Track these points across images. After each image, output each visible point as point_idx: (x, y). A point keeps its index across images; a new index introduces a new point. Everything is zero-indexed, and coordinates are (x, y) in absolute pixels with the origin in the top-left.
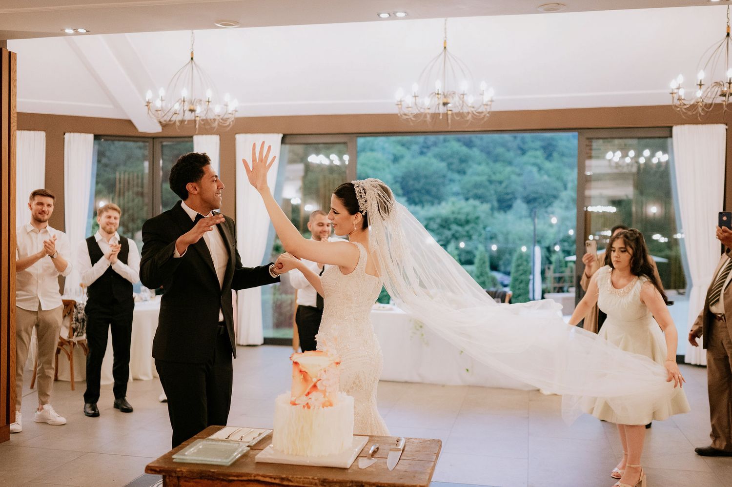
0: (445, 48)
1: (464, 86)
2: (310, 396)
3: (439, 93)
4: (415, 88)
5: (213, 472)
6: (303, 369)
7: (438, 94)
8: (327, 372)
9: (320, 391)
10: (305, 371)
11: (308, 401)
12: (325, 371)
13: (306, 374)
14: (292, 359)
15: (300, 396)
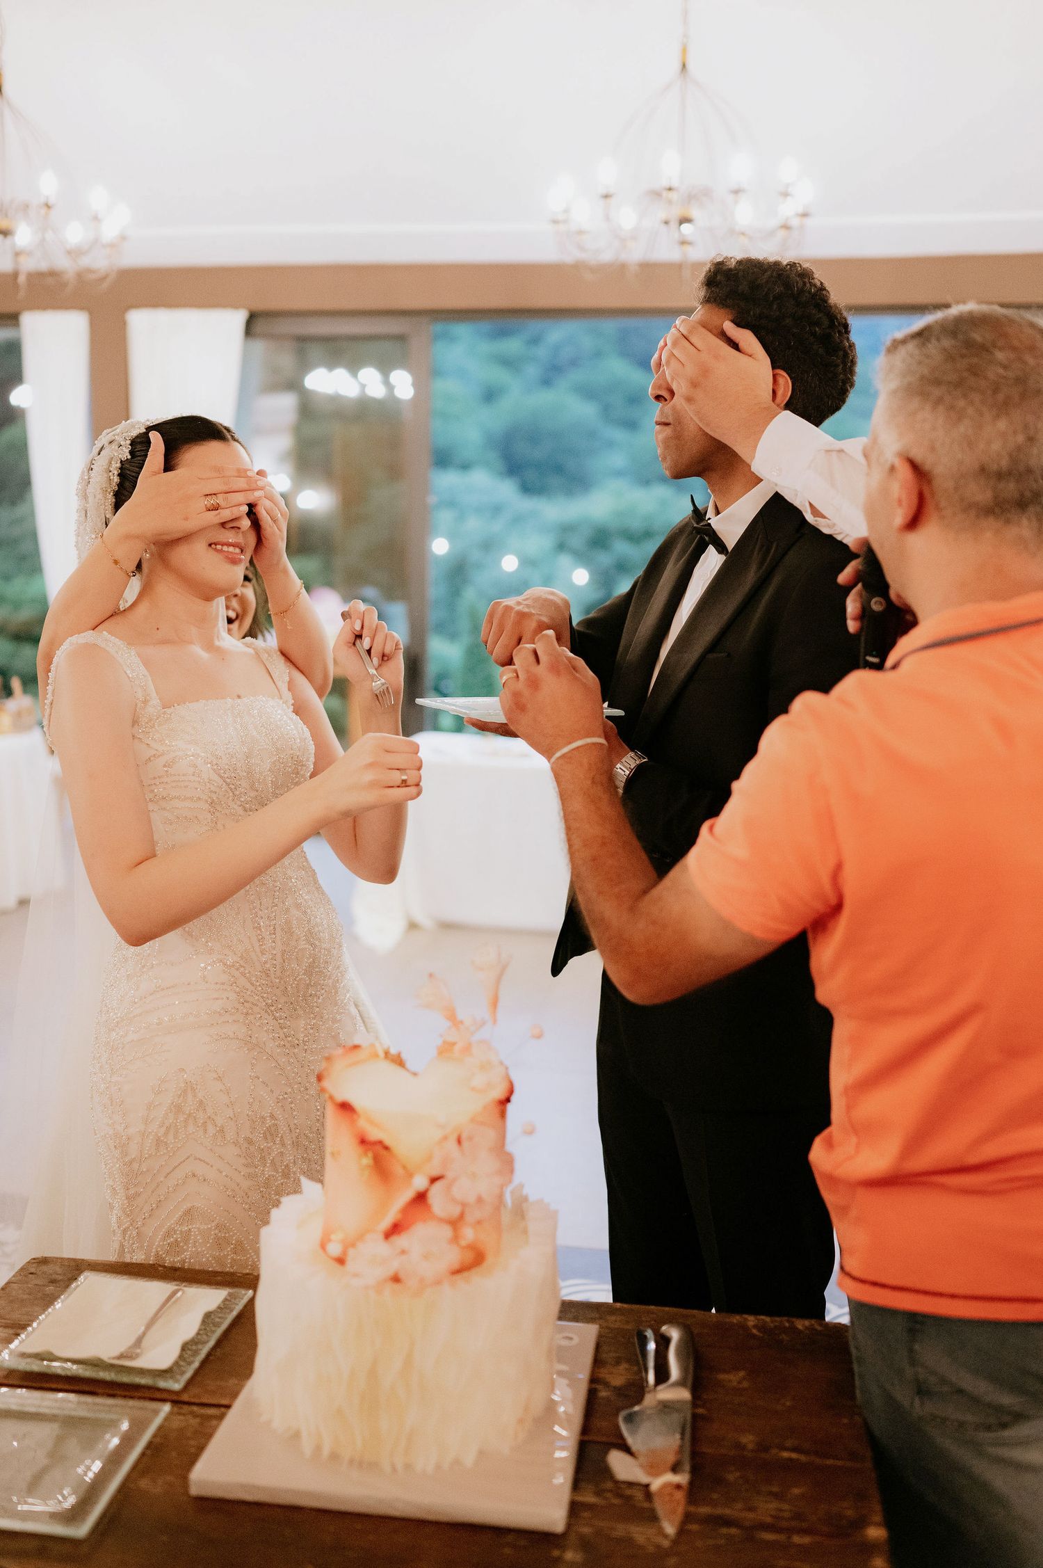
0: (684, 66)
1: (740, 168)
2: (401, 1241)
3: (675, 184)
4: (607, 173)
6: (374, 1134)
7: (670, 189)
8: (465, 1144)
9: (441, 1220)
10: (380, 1142)
11: (395, 1266)
12: (459, 1141)
13: (384, 1152)
14: (326, 1084)
15: (361, 1237)
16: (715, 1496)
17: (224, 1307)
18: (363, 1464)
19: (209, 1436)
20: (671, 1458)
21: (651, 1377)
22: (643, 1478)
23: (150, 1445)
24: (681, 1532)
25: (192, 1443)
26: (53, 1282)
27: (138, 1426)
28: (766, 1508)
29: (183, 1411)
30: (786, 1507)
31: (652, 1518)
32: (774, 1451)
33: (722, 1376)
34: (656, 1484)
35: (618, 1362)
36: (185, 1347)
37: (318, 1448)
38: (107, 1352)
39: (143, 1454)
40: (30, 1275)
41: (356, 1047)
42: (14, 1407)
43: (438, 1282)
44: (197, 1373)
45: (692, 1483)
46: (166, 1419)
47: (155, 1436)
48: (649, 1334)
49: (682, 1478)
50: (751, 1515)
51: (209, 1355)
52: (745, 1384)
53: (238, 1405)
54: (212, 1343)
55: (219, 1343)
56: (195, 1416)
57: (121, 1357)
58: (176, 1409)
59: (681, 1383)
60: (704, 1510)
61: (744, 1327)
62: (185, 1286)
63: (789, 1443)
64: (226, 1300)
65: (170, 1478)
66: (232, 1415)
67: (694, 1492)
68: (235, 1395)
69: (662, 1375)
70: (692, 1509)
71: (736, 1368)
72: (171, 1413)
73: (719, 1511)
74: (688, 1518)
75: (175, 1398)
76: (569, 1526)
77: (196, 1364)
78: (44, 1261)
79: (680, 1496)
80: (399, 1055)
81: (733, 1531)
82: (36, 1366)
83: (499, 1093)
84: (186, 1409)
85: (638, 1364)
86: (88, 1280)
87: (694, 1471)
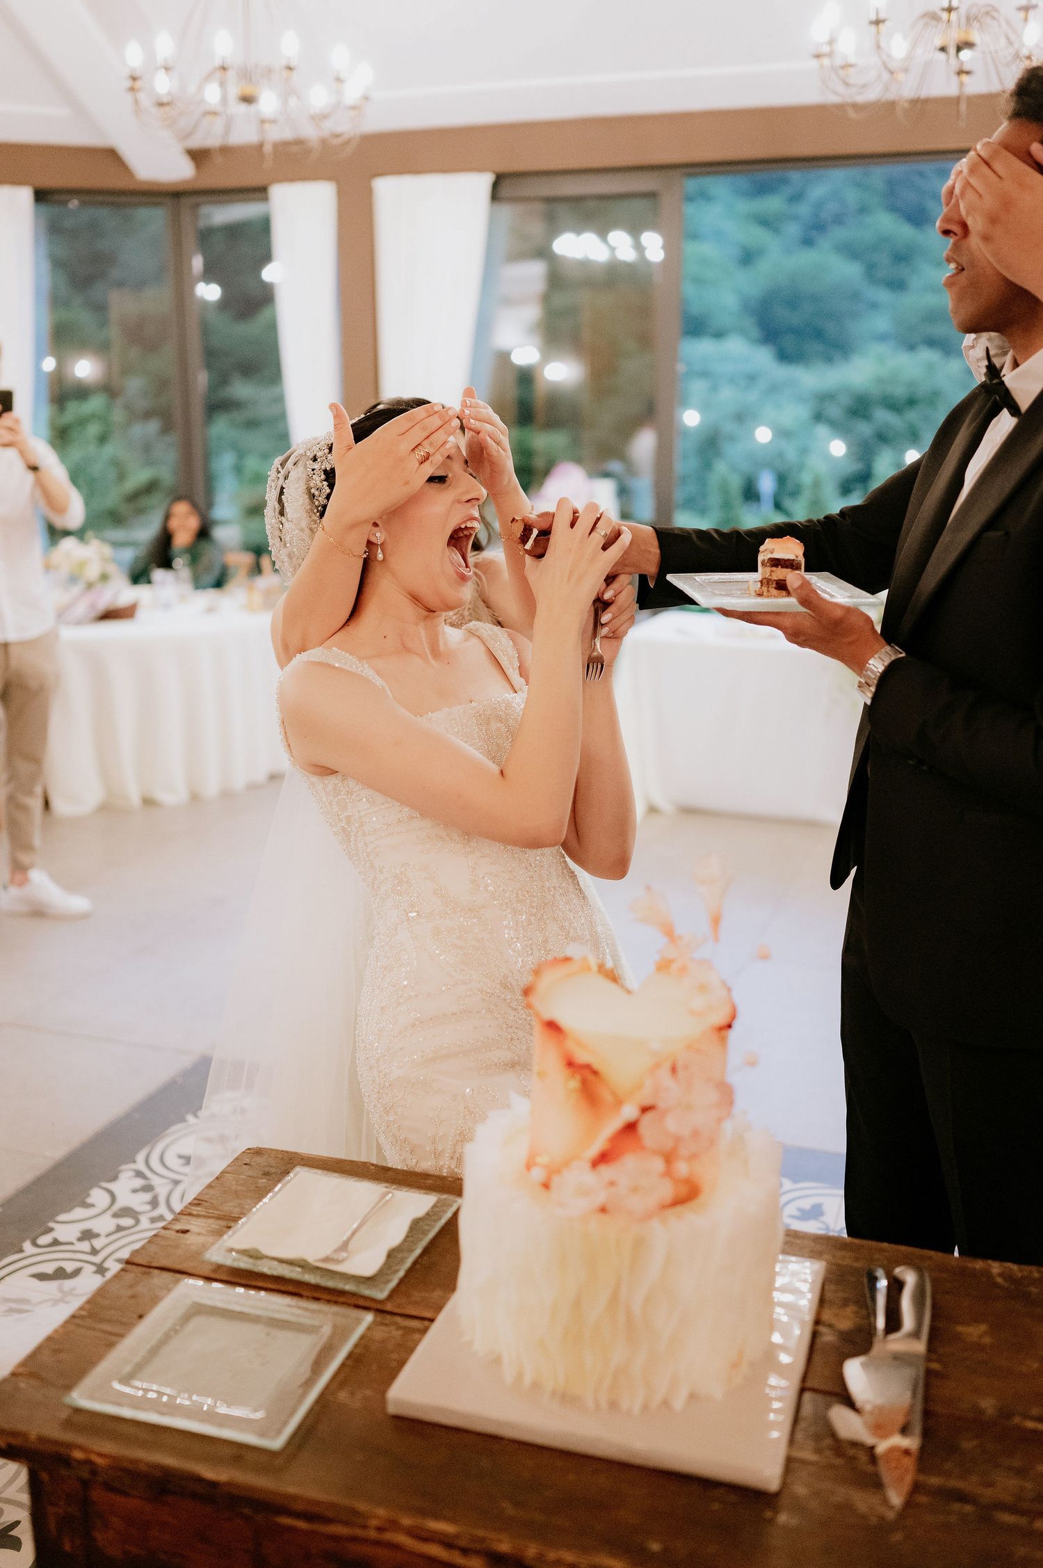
2: (606, 1171)
5: (214, 1484)
6: (582, 1057)
7: (949, 10)
8: (681, 1073)
9: (656, 1152)
10: (588, 1067)
11: (601, 1198)
12: (674, 1070)
13: (590, 1077)
14: (533, 999)
15: (566, 1163)
16: (948, 1465)
17: (430, 1216)
18: (566, 1398)
19: (411, 1350)
20: (900, 1420)
21: (881, 1323)
22: (869, 1440)
23: (350, 1356)
24: (909, 1504)
25: (394, 1356)
26: (266, 1174)
27: (339, 1334)
28: (1005, 1485)
29: (387, 1322)
30: (1029, 1485)
31: (875, 1484)
32: (1017, 1420)
33: (960, 1329)
34: (882, 1447)
35: (845, 1303)
36: (391, 1254)
37: (520, 1376)
38: (313, 1255)
39: (343, 1365)
40: (245, 1166)
41: (567, 959)
42: (220, 1305)
43: (647, 1217)
44: (401, 1281)
45: (922, 1449)
46: (369, 1329)
47: (356, 1346)
48: (880, 1273)
49: (911, 1443)
50: (989, 1492)
51: (415, 1263)
52: (987, 1340)
53: (441, 1318)
54: (418, 1251)
55: (426, 1251)
56: (399, 1328)
57: (327, 1259)
58: (379, 1319)
59: (916, 1334)
60: (934, 1481)
61: (987, 1273)
62: (394, 1189)
63: (1035, 1411)
64: (435, 1206)
65: (369, 1392)
66: (435, 1328)
67: (926, 1458)
68: (439, 1308)
69: (894, 1323)
70: (922, 1478)
71: (976, 1320)
72: (374, 1323)
73: (954, 1483)
74: (917, 1488)
75: (379, 1307)
76: (785, 1484)
77: (401, 1274)
78: (258, 1152)
79: (909, 1463)
80: (612, 971)
81: (968, 1508)
82: (245, 1264)
83: (720, 1018)
84: (389, 1318)
85: (867, 1307)
86: (301, 1175)
87: (926, 1434)
